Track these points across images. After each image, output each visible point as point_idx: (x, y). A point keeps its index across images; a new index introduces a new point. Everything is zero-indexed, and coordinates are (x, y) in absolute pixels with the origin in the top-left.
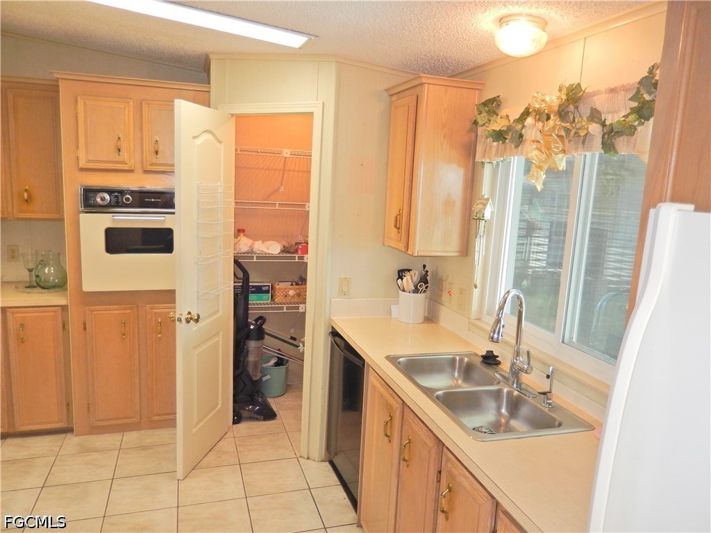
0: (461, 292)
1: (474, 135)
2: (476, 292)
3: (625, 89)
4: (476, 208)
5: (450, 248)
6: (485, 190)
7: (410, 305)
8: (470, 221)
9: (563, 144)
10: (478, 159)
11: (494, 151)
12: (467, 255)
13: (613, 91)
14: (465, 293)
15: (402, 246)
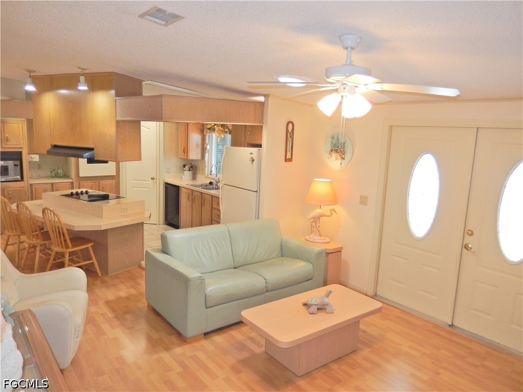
0: (202, 169)
2: (206, 168)
4: (205, 146)
5: (199, 157)
7: (187, 174)
8: (203, 150)
10: (205, 133)
11: (208, 132)
12: (203, 159)
14: (204, 169)
15: (185, 157)
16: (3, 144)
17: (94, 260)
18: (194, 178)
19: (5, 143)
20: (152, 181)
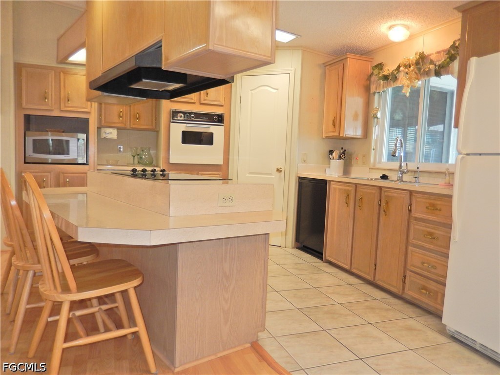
0: (364, 156)
1: (369, 82)
3: (444, 51)
4: (372, 113)
5: (359, 133)
6: (376, 105)
9: (417, 75)
10: (372, 92)
11: (382, 86)
12: (366, 138)
13: (438, 52)
14: (366, 156)
15: (336, 134)
16: (62, 105)
17: (141, 328)
18: (346, 171)
19: (65, 104)
20: (278, 174)
